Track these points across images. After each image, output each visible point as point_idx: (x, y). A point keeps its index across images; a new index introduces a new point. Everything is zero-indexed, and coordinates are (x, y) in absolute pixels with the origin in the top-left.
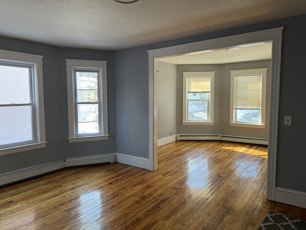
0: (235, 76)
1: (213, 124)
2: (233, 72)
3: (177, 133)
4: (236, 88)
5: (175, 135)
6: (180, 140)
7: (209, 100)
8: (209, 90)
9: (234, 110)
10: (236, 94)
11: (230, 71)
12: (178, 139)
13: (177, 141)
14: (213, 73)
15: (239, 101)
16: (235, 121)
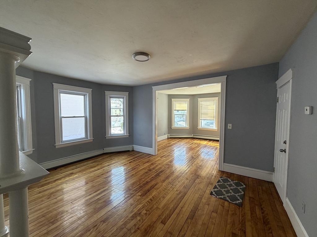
0: (201, 101)
1: (189, 128)
2: (199, 99)
3: (168, 134)
4: (201, 108)
6: (170, 138)
7: (186, 114)
8: (187, 109)
9: (200, 120)
10: (201, 112)
12: (169, 137)
13: (168, 138)
14: (188, 100)
15: (203, 116)
16: (201, 127)
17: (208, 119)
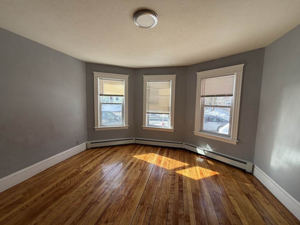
0: (148, 81)
1: (127, 128)
2: (145, 77)
3: (88, 140)
4: (149, 93)
5: (86, 142)
7: (123, 103)
8: (124, 94)
9: (147, 114)
10: (148, 99)
11: (143, 76)
12: (89, 147)
14: (127, 77)
15: (151, 106)
16: (148, 125)
17: (159, 112)
